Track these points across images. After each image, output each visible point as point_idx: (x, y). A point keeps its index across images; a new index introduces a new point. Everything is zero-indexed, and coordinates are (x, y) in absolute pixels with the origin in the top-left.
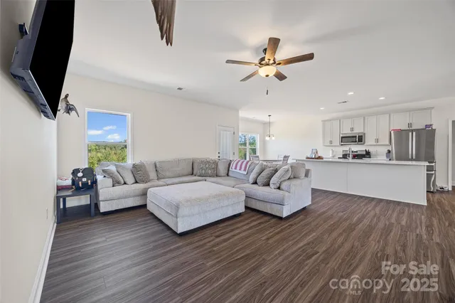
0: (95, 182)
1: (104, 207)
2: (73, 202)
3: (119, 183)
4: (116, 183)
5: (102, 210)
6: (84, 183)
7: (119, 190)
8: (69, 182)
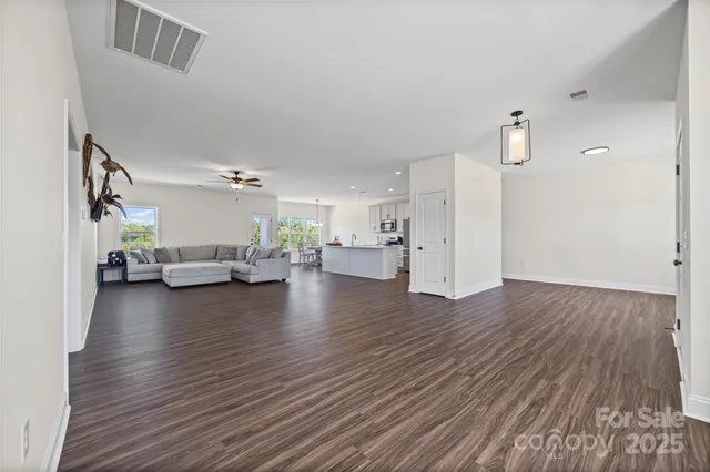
0: (125, 262)
1: (131, 278)
2: (110, 276)
3: (143, 262)
4: (140, 262)
5: (129, 280)
6: (117, 261)
7: (142, 267)
8: (106, 261)
